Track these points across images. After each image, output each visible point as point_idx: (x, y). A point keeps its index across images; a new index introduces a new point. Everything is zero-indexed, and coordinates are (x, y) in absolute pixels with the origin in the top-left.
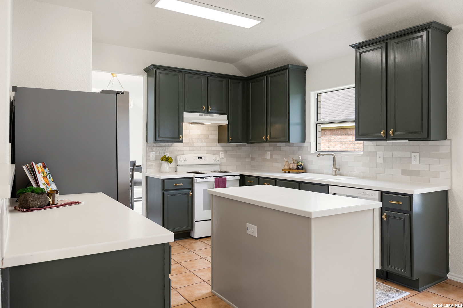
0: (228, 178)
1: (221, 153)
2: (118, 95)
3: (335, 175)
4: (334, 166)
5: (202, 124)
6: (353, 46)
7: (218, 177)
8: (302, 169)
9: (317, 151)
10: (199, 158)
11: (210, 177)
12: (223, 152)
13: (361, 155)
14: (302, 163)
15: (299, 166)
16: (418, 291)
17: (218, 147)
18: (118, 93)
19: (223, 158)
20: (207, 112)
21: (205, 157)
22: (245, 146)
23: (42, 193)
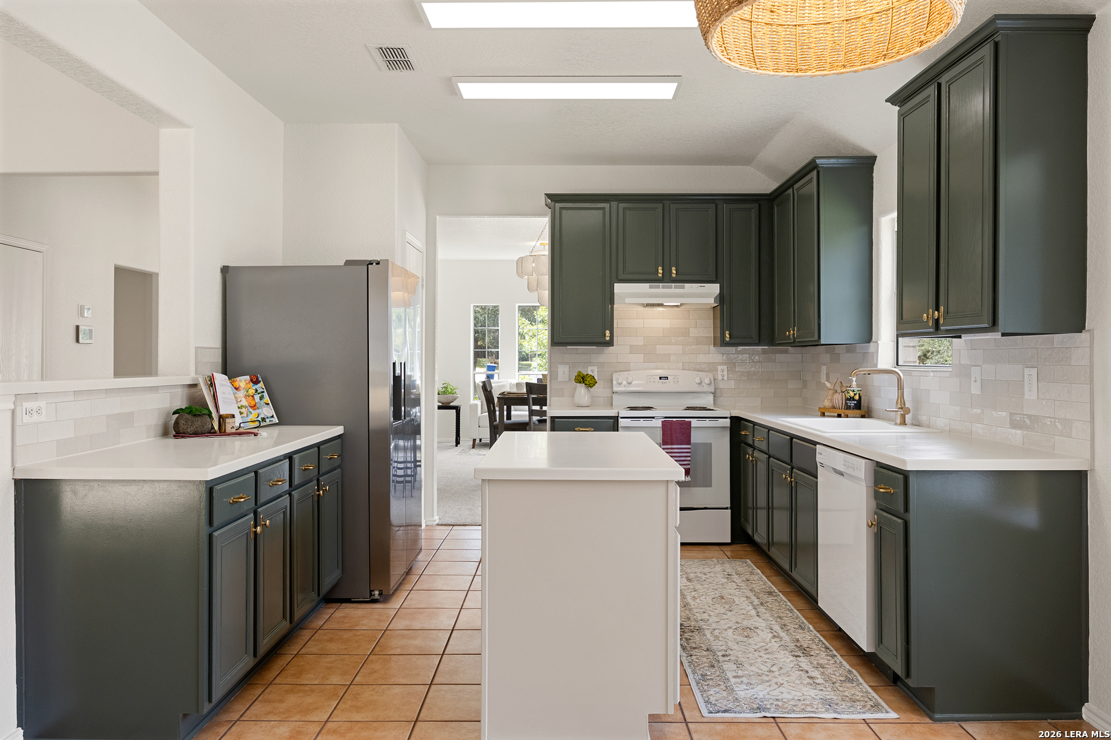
0: (694, 423)
1: (719, 368)
2: (369, 266)
3: (901, 424)
4: (899, 401)
5: (661, 305)
6: (892, 100)
7: (675, 420)
8: (858, 406)
9: (897, 365)
10: (660, 378)
11: (653, 418)
12: (725, 367)
13: (947, 375)
14: (855, 394)
15: (849, 400)
16: (931, 718)
17: (714, 355)
18: (372, 264)
19: (725, 378)
20: (666, 279)
21: (676, 376)
22: (786, 352)
23: (199, 415)
